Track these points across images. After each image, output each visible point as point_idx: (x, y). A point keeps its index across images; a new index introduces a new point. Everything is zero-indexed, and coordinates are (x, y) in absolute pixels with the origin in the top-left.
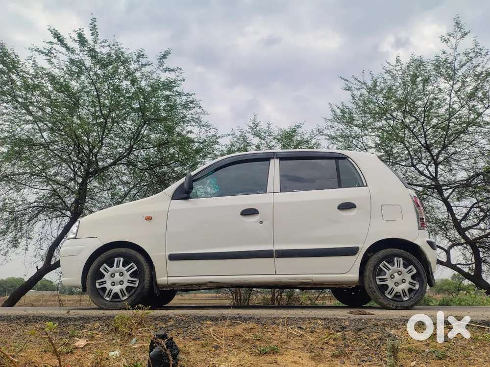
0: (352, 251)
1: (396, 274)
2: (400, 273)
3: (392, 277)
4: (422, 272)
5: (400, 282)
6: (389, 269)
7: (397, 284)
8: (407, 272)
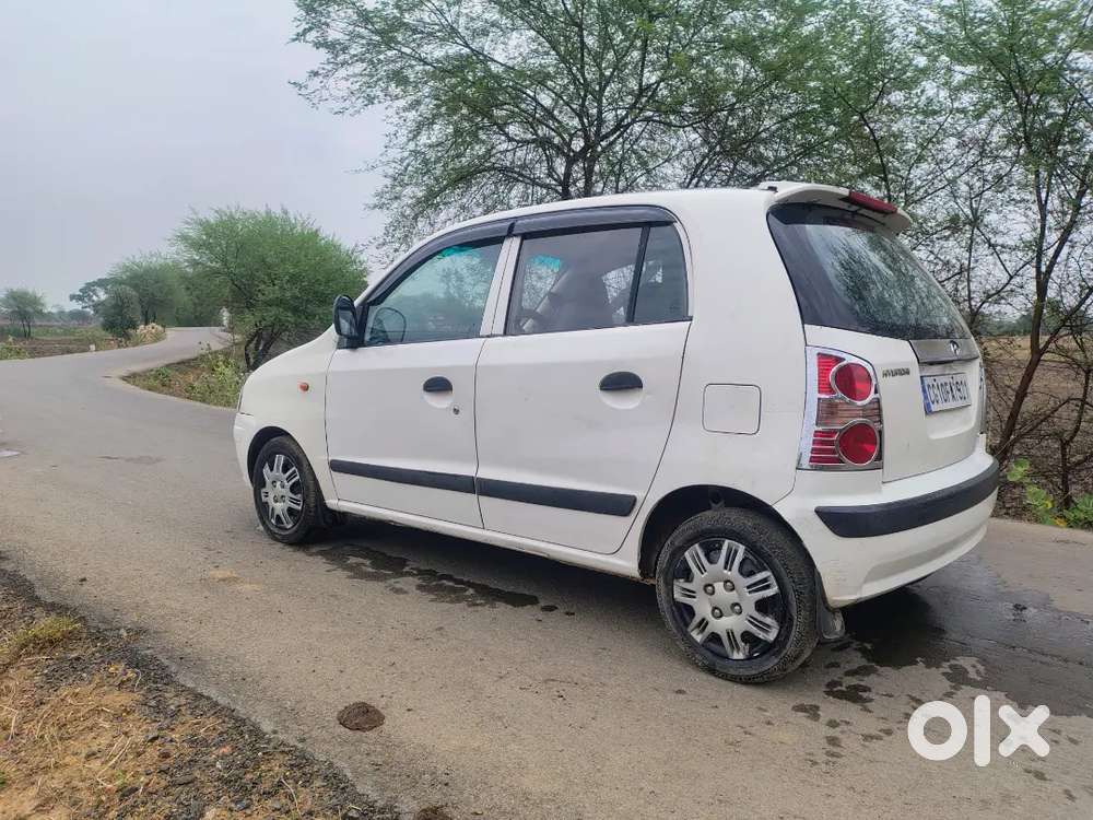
0: (620, 506)
1: (719, 586)
2: (730, 586)
3: (709, 588)
4: (792, 597)
5: (726, 608)
6: (702, 569)
7: (718, 612)
8: (748, 587)
